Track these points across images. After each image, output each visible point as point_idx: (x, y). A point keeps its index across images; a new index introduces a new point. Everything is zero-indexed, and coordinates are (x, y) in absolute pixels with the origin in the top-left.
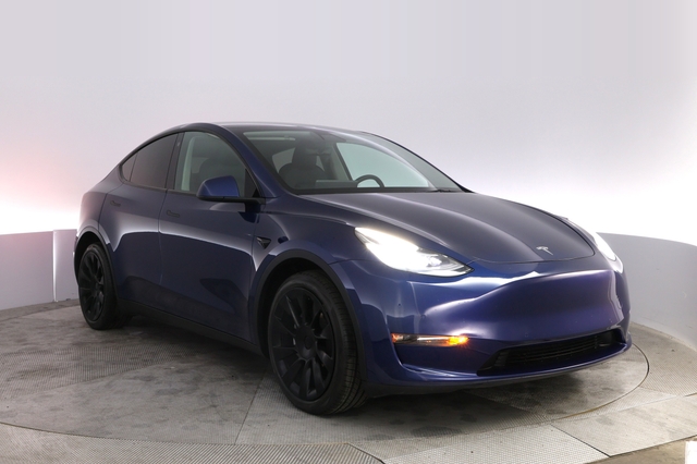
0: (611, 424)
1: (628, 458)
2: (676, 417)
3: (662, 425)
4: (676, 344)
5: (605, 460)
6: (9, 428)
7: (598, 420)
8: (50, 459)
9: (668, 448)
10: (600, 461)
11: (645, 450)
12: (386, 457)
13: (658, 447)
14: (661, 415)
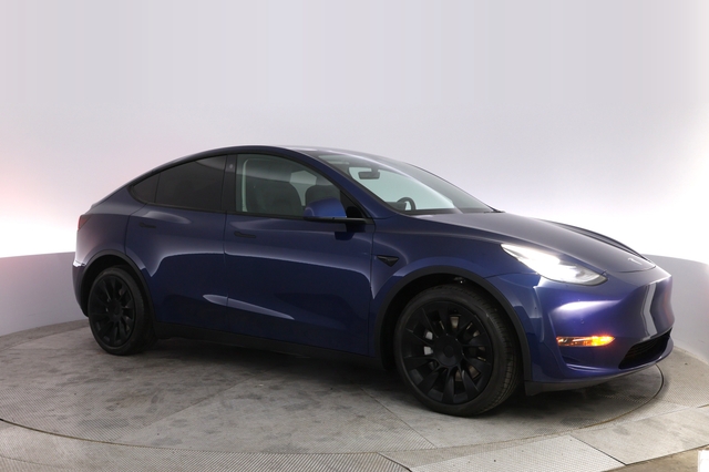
0: (627, 434)
1: (643, 467)
2: (689, 427)
3: (676, 434)
4: (689, 357)
5: (622, 468)
6: (54, 437)
7: (614, 430)
8: (93, 467)
9: (682, 457)
10: (617, 469)
11: (659, 459)
12: (413, 465)
13: (671, 456)
14: (676, 425)
